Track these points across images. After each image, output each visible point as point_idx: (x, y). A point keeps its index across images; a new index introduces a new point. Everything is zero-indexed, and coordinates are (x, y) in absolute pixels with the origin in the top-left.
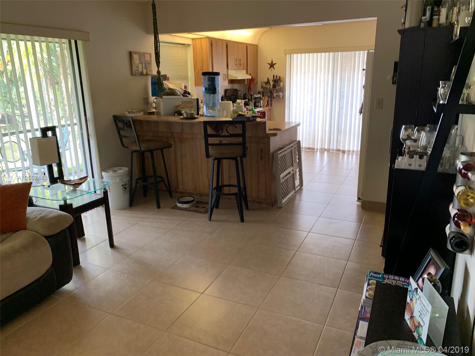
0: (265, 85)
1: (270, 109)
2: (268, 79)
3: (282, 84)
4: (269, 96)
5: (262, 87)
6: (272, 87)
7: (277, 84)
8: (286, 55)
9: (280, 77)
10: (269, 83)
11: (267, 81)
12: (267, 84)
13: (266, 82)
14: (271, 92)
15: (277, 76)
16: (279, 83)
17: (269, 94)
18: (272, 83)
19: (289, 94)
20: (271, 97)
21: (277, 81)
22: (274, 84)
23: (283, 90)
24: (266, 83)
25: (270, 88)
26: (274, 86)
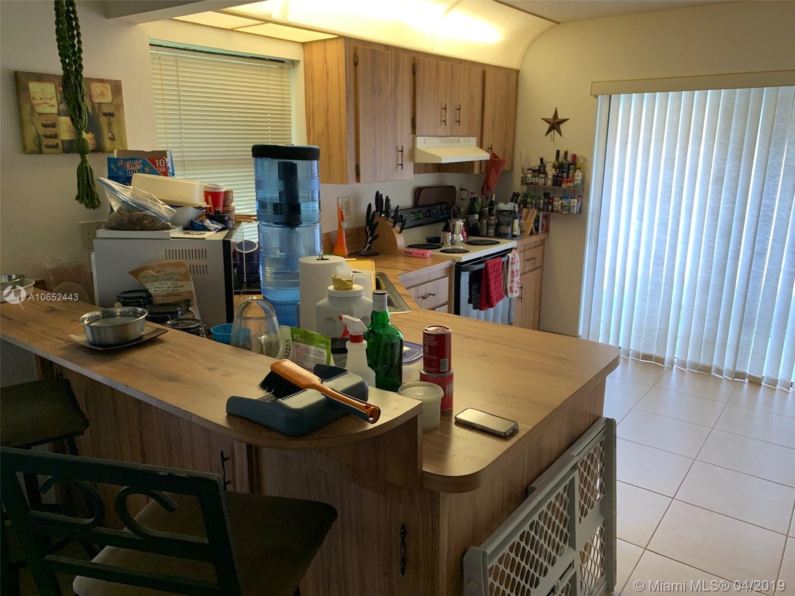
0: (533, 176)
1: (543, 243)
2: (542, 160)
3: (578, 175)
4: (541, 206)
5: (524, 182)
6: (550, 183)
7: (565, 175)
8: (596, 97)
9: (574, 156)
10: (545, 173)
11: (539, 167)
12: (537, 173)
13: (537, 168)
14: (546, 195)
15: (566, 153)
16: (571, 171)
17: (542, 202)
18: (551, 172)
19: (597, 204)
20: (547, 210)
21: (566, 166)
22: (557, 176)
23: (581, 192)
24: (534, 171)
25: (545, 184)
26: (557, 181)
